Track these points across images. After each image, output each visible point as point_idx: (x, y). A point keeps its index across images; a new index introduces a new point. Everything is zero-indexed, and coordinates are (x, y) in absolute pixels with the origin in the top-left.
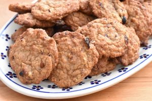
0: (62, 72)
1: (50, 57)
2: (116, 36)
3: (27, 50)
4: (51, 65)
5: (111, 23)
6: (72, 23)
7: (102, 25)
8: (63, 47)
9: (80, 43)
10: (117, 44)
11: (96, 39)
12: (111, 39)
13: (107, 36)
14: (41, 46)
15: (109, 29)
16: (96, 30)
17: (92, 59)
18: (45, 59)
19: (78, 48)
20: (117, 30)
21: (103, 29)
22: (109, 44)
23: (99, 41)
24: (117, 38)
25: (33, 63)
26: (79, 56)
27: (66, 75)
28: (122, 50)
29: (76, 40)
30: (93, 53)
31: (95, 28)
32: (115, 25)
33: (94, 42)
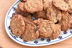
0: (24, 36)
1: (21, 31)
2: (49, 30)
3: (15, 23)
4: (21, 33)
5: (50, 24)
6: (38, 14)
7: (46, 24)
8: (27, 28)
9: (33, 29)
10: (48, 33)
11: (41, 29)
12: (47, 30)
13: (46, 29)
14: (19, 25)
15: (48, 26)
16: (43, 25)
17: (36, 36)
18: (19, 31)
19: (32, 31)
20: (51, 27)
21: (45, 26)
22: (45, 32)
23: (41, 30)
24: (49, 31)
25: (16, 30)
26: (31, 34)
27: (26, 38)
28: (49, 36)
29: (33, 28)
30: (37, 35)
31: (42, 24)
32: (51, 25)
33: (40, 30)
